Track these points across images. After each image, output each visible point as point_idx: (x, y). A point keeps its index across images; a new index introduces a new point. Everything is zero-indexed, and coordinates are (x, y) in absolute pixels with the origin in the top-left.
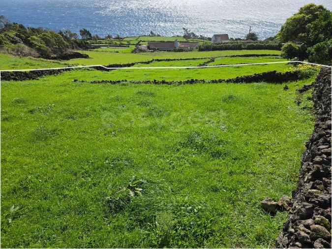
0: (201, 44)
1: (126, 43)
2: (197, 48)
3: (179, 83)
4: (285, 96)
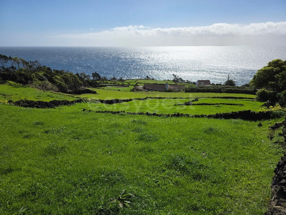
0: (187, 87)
1: (127, 84)
2: (183, 90)
3: (167, 115)
4: (259, 131)
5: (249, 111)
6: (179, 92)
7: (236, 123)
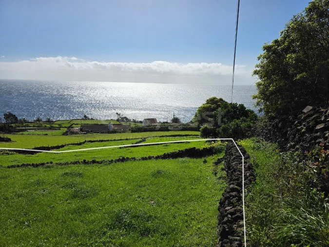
0: (133, 125)
1: (57, 126)
2: (130, 130)
3: (110, 161)
4: (205, 169)
5: (195, 148)
6: (124, 132)
7: (184, 162)
